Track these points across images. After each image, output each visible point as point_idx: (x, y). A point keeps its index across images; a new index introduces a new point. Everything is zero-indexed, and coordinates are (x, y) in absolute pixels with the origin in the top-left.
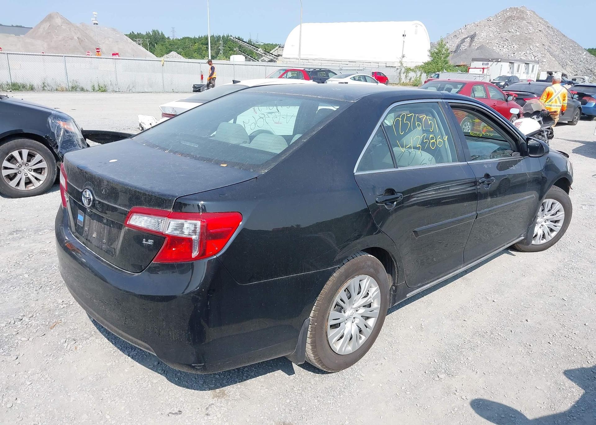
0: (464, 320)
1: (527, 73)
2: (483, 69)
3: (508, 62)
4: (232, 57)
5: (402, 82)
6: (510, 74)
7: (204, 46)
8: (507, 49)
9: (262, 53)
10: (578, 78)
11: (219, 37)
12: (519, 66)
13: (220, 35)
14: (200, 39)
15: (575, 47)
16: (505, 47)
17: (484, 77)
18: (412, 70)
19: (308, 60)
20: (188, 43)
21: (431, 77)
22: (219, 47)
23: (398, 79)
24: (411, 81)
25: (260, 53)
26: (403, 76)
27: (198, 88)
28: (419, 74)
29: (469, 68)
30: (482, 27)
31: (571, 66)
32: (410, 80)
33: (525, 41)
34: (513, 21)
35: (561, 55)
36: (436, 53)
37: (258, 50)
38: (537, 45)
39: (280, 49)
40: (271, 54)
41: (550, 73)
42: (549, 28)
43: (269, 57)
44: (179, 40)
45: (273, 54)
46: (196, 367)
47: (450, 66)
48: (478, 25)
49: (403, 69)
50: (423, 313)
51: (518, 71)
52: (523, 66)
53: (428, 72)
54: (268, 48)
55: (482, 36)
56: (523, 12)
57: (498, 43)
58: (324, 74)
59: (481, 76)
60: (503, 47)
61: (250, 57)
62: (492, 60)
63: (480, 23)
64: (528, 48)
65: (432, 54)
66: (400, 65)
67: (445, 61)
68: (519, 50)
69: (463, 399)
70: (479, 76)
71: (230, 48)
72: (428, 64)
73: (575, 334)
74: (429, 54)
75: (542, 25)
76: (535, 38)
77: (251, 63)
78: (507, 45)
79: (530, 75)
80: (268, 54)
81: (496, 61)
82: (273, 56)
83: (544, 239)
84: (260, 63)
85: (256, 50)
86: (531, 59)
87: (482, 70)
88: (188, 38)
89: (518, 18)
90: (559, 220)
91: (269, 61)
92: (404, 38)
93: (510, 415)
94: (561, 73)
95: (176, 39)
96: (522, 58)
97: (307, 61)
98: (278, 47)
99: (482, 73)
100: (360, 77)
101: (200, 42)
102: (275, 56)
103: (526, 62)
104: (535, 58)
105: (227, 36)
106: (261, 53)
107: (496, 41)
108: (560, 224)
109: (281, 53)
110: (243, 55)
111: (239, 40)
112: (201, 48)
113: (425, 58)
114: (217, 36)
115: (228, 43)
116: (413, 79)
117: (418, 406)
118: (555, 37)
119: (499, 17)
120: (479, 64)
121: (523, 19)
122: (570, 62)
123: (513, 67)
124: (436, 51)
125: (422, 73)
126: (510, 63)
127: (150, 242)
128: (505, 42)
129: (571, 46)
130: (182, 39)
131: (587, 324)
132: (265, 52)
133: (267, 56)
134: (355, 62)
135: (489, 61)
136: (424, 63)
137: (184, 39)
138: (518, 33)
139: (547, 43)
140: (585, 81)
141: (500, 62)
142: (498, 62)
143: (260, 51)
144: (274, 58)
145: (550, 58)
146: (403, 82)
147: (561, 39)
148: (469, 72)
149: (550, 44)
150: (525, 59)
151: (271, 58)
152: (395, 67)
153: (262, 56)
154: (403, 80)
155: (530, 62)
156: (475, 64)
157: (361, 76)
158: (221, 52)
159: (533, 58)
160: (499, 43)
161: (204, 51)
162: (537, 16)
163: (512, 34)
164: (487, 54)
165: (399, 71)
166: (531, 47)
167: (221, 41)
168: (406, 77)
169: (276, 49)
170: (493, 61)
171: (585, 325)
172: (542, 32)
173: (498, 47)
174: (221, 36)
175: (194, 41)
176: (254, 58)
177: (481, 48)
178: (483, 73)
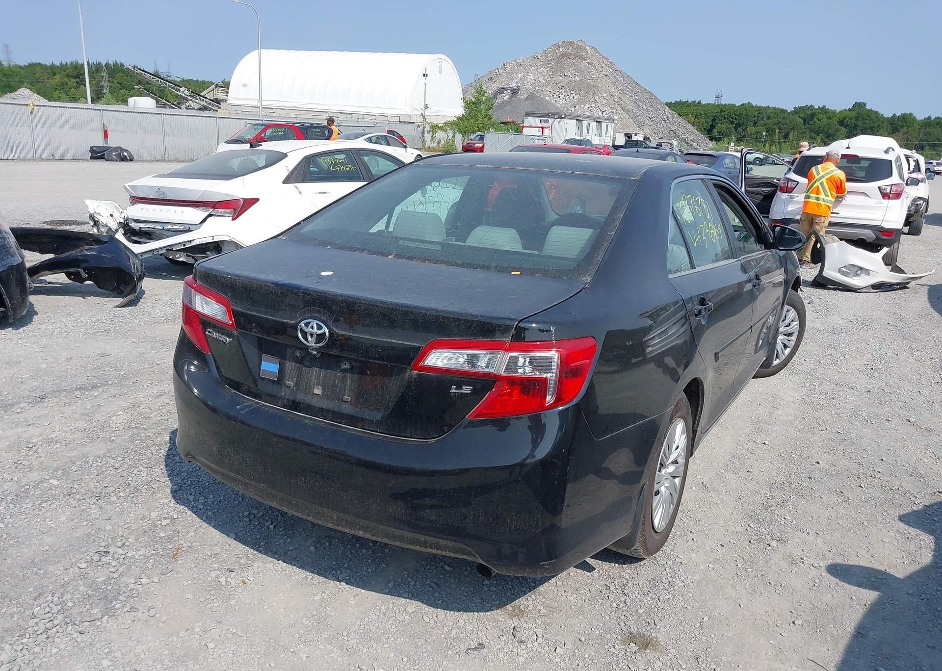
0: (748, 471)
1: (600, 136)
2: (543, 128)
3: (574, 119)
4: (131, 100)
5: (427, 146)
6: (578, 136)
7: (72, 80)
8: (564, 100)
9: (187, 95)
10: (664, 143)
11: (100, 66)
12: (589, 124)
13: (100, 62)
14: (63, 67)
15: (652, 99)
16: (562, 97)
17: (544, 140)
18: (441, 128)
19: (272, 109)
20: (41, 74)
21: (471, 140)
22: (102, 83)
23: (421, 141)
24: (441, 145)
25: (183, 95)
26: (428, 137)
27: (99, 153)
28: (451, 134)
29: (523, 127)
30: (528, 67)
31: (650, 126)
32: (439, 143)
33: (588, 90)
34: (568, 60)
35: (636, 110)
36: (473, 104)
37: (179, 90)
38: (604, 95)
39: (217, 89)
40: (204, 97)
41: (629, 136)
42: (616, 72)
43: (200, 102)
44: (21, 67)
45: (207, 98)
46: (545, 567)
47: (494, 123)
48: (521, 64)
49: (427, 126)
50: (693, 468)
51: (588, 132)
52: (593, 125)
53: (465, 132)
54: (197, 88)
55: (529, 80)
56: (580, 48)
57: (551, 91)
58: (319, 132)
59: (541, 138)
60: (559, 97)
61: (164, 101)
62: (553, 116)
63: (524, 61)
64: (592, 100)
65: (468, 105)
66: (421, 119)
67: (487, 115)
68: (581, 101)
69: (816, 567)
70: (538, 138)
71: (120, 84)
72: (460, 119)
73: (879, 472)
74: (462, 103)
75: (607, 68)
76: (600, 86)
77: (167, 111)
78: (564, 94)
79: (604, 137)
80: (198, 97)
81: (558, 118)
82: (207, 100)
83: (777, 359)
84: (183, 111)
85: (176, 90)
86: (598, 115)
87: (541, 129)
88: (39, 64)
89: (575, 56)
90: (793, 333)
91: (200, 109)
92: (426, 79)
93: (880, 577)
94: (643, 136)
95: (13, 66)
96: (586, 113)
97: (271, 111)
98: (213, 86)
99: (541, 134)
100: (378, 137)
101: (63, 72)
102: (210, 101)
103: (597, 120)
104: (602, 113)
105: (113, 63)
106: (185, 95)
107: (549, 88)
108: (794, 338)
109: (220, 96)
110: (152, 98)
111: (144, 73)
112: (67, 84)
113: (457, 110)
114: (95, 64)
115: (117, 76)
116: (443, 142)
117: (772, 584)
118: (626, 85)
119: (550, 55)
120: (536, 121)
121: (582, 58)
122: (648, 120)
123: (582, 125)
124: (473, 100)
125: (455, 133)
126: (577, 120)
127: (466, 389)
128: (561, 91)
129: (647, 99)
130: (28, 66)
131: (884, 459)
132: (193, 94)
133: (197, 101)
134: (351, 114)
135: (549, 117)
136: (457, 118)
137: (32, 66)
138: (577, 78)
139: (616, 94)
140: (673, 147)
141: (564, 118)
142: (562, 118)
143: (183, 92)
144: (209, 104)
145: (622, 114)
146: (429, 146)
147: (633, 88)
148: (523, 132)
149: (620, 95)
150: (590, 115)
151: (204, 103)
152: (414, 123)
153: (187, 100)
154: (429, 143)
155: (602, 119)
156: (529, 121)
157: (380, 136)
158: (105, 91)
159: (600, 113)
160: (553, 92)
161: (73, 89)
162: (600, 54)
163: (568, 79)
164: (541, 107)
165: (421, 128)
166: (597, 98)
167: (104, 71)
168: (433, 138)
169: (210, 89)
170: (554, 118)
171: (882, 460)
172: (609, 78)
173: (552, 97)
174: (104, 64)
175: (53, 70)
176: (172, 103)
177: (531, 97)
178: (543, 134)
